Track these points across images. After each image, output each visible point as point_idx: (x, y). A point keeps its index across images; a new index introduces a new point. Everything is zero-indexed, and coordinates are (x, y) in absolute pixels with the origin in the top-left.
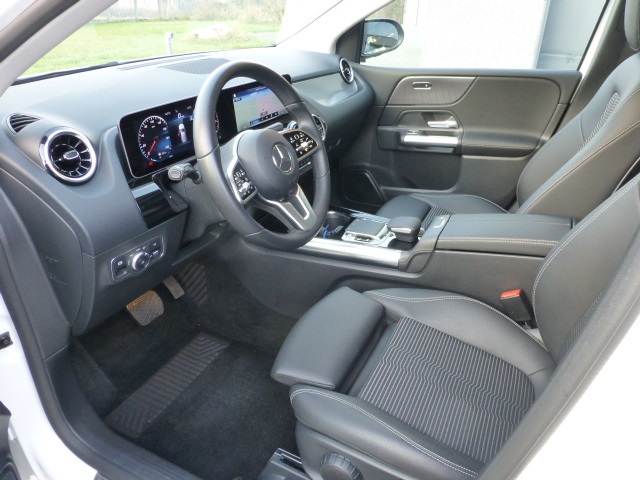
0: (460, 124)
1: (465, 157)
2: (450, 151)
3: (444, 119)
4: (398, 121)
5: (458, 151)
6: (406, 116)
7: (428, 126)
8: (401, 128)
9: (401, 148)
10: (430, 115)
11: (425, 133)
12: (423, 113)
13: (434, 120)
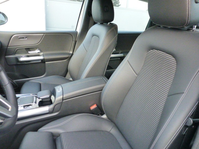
0: (41, 51)
1: (46, 63)
2: (40, 61)
3: (34, 50)
4: (15, 53)
5: (43, 61)
6: (18, 50)
7: (29, 53)
8: (17, 55)
9: (19, 63)
10: (28, 49)
11: (28, 56)
12: (25, 49)
13: (30, 51)
